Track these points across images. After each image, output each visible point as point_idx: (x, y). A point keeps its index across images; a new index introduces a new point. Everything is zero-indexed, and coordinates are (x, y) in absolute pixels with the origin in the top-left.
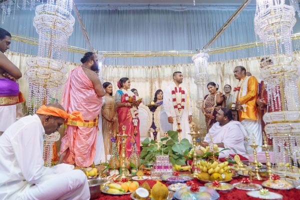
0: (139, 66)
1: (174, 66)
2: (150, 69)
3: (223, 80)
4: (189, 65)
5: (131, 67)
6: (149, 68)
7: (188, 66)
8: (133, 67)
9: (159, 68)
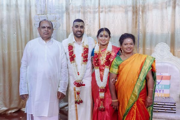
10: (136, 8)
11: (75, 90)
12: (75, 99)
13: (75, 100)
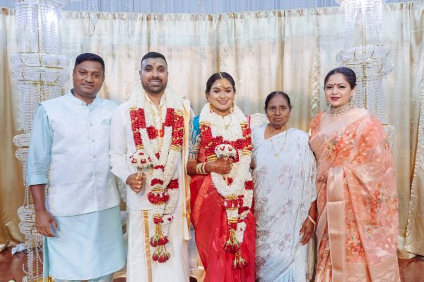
0: (183, 15)
1: (280, 15)
2: (215, 25)
3: (416, 56)
4: (321, 11)
5: (161, 18)
6: (211, 19)
7: (318, 14)
8: (166, 17)
9: (238, 21)
10: (218, 54)
11: (146, 217)
12: (147, 236)
13: (145, 239)
